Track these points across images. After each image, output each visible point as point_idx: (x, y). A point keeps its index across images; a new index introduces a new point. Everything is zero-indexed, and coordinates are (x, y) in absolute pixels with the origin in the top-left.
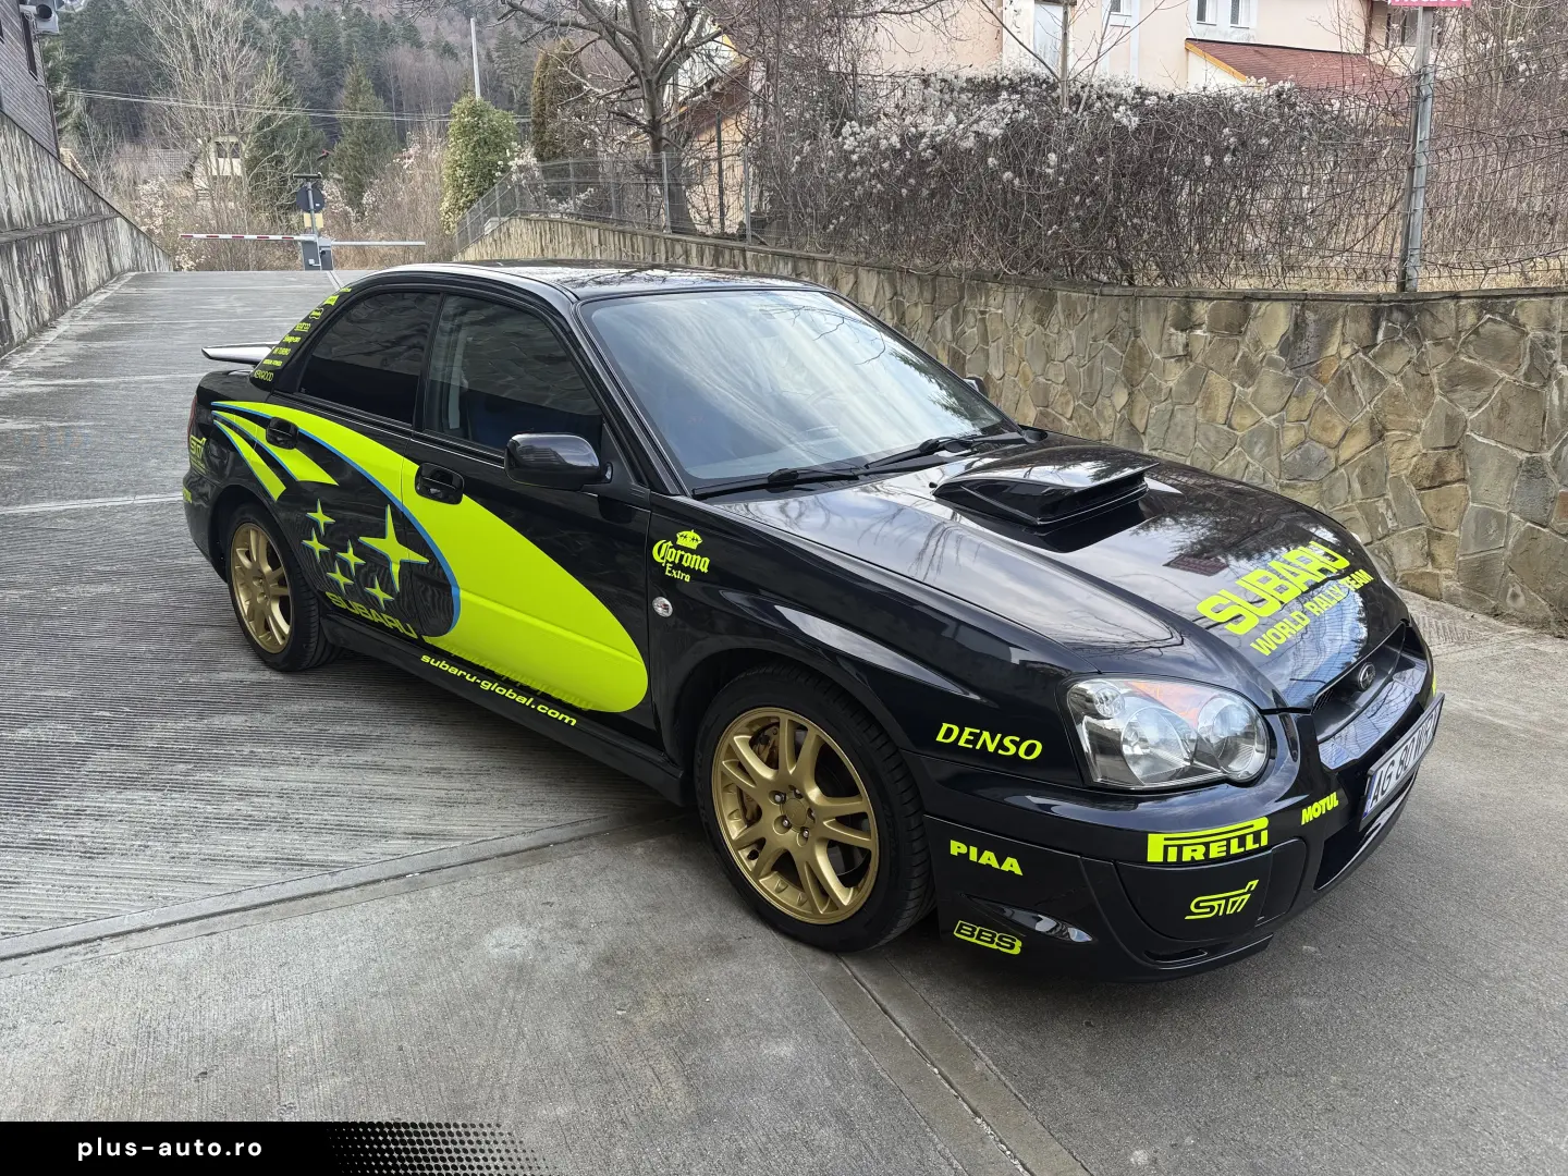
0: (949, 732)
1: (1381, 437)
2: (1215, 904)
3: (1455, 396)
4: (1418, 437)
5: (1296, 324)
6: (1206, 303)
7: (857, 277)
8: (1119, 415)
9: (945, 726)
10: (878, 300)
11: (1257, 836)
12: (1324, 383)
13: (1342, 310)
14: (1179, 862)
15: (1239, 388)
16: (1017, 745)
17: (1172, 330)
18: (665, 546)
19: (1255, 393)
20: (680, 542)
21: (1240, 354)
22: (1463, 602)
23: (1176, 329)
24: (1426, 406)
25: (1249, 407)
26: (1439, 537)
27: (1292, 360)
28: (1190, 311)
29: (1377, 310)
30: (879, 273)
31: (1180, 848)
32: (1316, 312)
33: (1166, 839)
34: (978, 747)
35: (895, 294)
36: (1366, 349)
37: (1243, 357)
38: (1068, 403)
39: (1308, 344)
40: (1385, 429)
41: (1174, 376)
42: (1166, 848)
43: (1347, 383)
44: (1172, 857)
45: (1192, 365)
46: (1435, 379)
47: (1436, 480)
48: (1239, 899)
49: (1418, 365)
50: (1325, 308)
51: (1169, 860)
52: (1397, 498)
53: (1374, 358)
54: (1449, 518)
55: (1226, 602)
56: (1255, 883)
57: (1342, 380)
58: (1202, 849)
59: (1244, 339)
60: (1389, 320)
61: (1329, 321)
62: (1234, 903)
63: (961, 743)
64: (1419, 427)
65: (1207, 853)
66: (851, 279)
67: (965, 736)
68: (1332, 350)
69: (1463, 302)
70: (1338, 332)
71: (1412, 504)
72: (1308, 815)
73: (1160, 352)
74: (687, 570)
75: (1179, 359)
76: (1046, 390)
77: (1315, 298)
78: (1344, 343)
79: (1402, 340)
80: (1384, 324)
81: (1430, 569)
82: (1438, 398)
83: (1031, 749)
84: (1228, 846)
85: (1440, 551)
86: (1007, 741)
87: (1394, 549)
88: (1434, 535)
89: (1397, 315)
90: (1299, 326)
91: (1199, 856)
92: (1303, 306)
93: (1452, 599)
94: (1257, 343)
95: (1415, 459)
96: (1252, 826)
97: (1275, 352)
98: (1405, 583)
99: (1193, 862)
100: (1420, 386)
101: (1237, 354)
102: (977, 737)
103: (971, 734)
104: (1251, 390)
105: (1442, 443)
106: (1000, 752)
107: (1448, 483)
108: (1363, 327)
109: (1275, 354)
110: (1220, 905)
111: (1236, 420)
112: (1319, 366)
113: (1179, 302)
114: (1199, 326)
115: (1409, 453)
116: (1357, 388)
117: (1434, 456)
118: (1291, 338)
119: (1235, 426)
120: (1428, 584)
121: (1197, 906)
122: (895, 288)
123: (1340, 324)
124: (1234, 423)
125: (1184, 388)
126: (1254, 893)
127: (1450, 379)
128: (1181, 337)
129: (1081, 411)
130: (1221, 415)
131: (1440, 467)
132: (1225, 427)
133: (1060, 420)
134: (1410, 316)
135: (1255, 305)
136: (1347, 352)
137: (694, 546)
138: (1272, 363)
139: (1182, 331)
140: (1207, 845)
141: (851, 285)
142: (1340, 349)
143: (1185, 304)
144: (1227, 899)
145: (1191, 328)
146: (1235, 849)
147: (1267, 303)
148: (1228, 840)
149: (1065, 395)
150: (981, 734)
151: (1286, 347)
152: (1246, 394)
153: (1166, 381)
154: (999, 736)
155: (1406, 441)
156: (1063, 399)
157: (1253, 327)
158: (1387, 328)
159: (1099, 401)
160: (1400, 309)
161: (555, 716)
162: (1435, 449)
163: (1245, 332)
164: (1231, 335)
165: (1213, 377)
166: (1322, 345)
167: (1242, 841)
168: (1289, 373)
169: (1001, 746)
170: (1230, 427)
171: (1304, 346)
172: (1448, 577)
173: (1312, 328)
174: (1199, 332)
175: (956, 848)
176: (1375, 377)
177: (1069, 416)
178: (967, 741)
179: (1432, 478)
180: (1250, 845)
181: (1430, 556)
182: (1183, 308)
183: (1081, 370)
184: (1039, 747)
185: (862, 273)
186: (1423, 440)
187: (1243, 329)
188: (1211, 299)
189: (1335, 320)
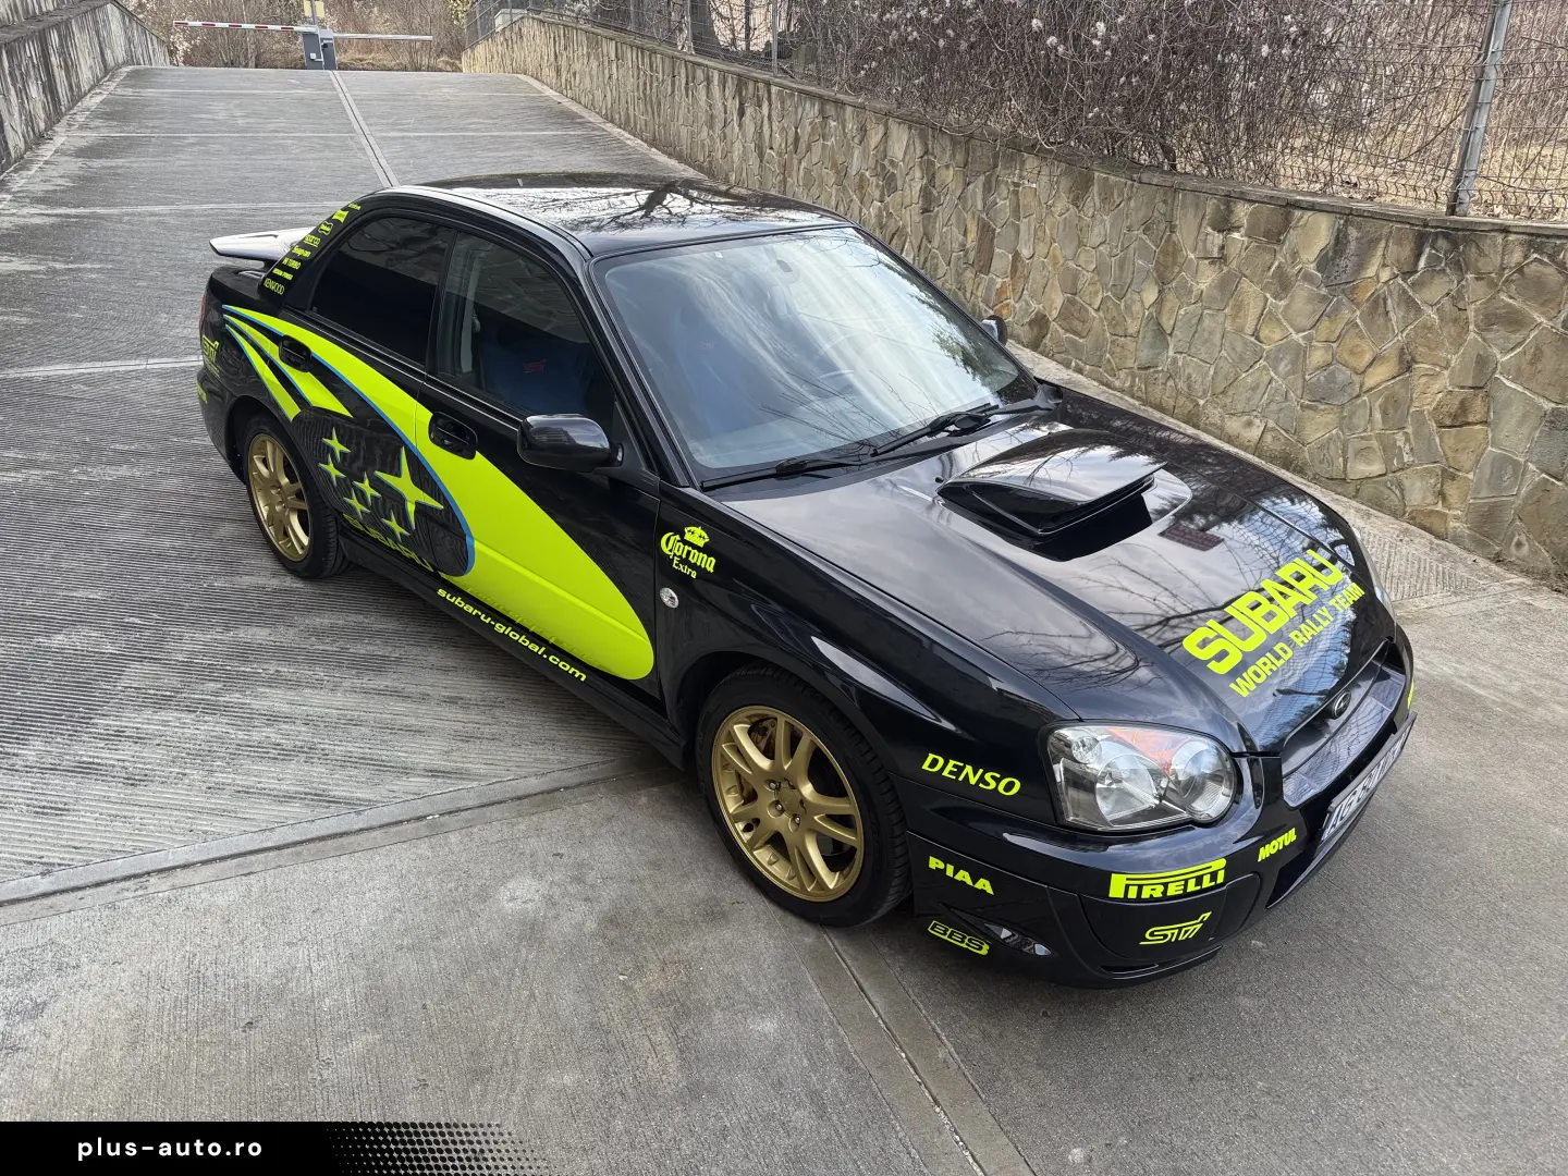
0: (935, 762)
1: (1409, 369)
2: (1169, 933)
3: (1490, 336)
4: (1446, 373)
5: (1337, 239)
6: (1247, 205)
7: (887, 128)
8: (1147, 313)
9: (931, 756)
10: (907, 157)
11: (1214, 875)
12: (1358, 305)
13: (1386, 230)
14: (1139, 898)
15: (1271, 300)
16: (998, 781)
17: (1209, 230)
18: (672, 538)
19: (1287, 307)
20: (688, 537)
21: (1276, 264)
22: (1468, 543)
23: (1214, 229)
24: (1458, 342)
25: (1278, 320)
26: (1453, 478)
27: (1328, 277)
28: (1230, 211)
29: (1423, 233)
30: (910, 128)
31: (1140, 887)
32: (1359, 229)
33: (1128, 879)
34: (961, 778)
35: (926, 153)
36: (1406, 274)
37: (1279, 267)
38: (1096, 292)
39: (1347, 262)
40: (1414, 361)
41: (1207, 279)
42: (1127, 886)
43: (1381, 310)
44: (1133, 894)
45: (1225, 269)
46: (1471, 315)
47: (1458, 419)
48: (1192, 928)
49: (1456, 297)
50: (1370, 226)
51: (1129, 896)
52: (1416, 433)
53: (1413, 285)
54: (1466, 460)
55: (1211, 635)
56: (1208, 914)
57: (1377, 304)
58: (1161, 888)
59: (1281, 249)
60: (1433, 247)
61: (1371, 241)
62: (1186, 932)
63: (945, 773)
64: (1448, 362)
65: (1165, 892)
66: (881, 129)
67: (950, 767)
68: (1371, 272)
69: (1512, 237)
70: (1380, 253)
71: (1430, 441)
72: (1265, 852)
73: (1194, 251)
74: (694, 566)
75: (1213, 261)
76: (1075, 277)
77: (1360, 214)
78: (1384, 265)
79: (1443, 271)
80: (1427, 250)
81: (1439, 507)
82: (1472, 335)
83: (1009, 786)
84: (1186, 885)
85: (1452, 490)
86: (988, 777)
87: (1407, 483)
88: (1449, 475)
89: (1442, 243)
90: (1340, 241)
91: (1158, 894)
92: (1346, 221)
93: (1457, 540)
94: (1295, 254)
95: (1440, 395)
96: (1210, 867)
97: (1314, 265)
98: (1413, 518)
99: (1152, 899)
100: (1455, 321)
101: (1272, 264)
102: (961, 769)
103: (954, 766)
104: (1283, 303)
105: (1470, 383)
106: (981, 785)
107: (1469, 424)
108: (1406, 252)
109: (1312, 268)
110: (1173, 934)
111: (1264, 333)
112: (1355, 288)
113: (1219, 200)
114: (1237, 229)
115: (1436, 387)
116: (1391, 314)
117: (1461, 394)
118: (1330, 254)
119: (1262, 338)
120: (1437, 524)
121: (1152, 934)
122: (926, 144)
123: (1382, 244)
124: (1262, 336)
125: (1215, 293)
126: (1205, 924)
127: (1486, 317)
128: (1218, 238)
129: (1110, 304)
130: (1249, 329)
131: (1464, 407)
132: (1253, 339)
133: (1087, 311)
134: (1455, 245)
135: (1298, 213)
136: (1385, 275)
137: (701, 543)
138: (1308, 278)
139: (1219, 231)
140: (1166, 885)
141: (880, 136)
142: (1378, 272)
143: (1225, 204)
144: (1180, 929)
145: (1229, 230)
146: (1192, 887)
147: (1310, 213)
148: (1186, 881)
149: (1095, 284)
150: (964, 767)
151: (1325, 262)
152: (1277, 307)
153: (1198, 283)
154: (981, 771)
155: (1434, 376)
156: (1091, 288)
157: (1293, 236)
158: (1430, 256)
159: (1129, 295)
160: (1446, 236)
161: (566, 669)
162: (1462, 388)
163: (1283, 243)
164: (1268, 243)
165: (1245, 284)
166: (1361, 266)
167: (1199, 880)
168: (1324, 291)
169: (982, 780)
170: (1258, 338)
171: (1343, 263)
172: (1457, 518)
173: (1353, 246)
174: (1236, 235)
175: (934, 863)
176: (1409, 304)
177: (1096, 307)
178: (951, 772)
179: (1455, 417)
180: (1206, 883)
181: (1442, 495)
182: (1222, 208)
183: (1113, 259)
184: (1018, 785)
185: (894, 126)
186: (1451, 377)
187: (1282, 238)
188: (1252, 202)
189: (1378, 240)
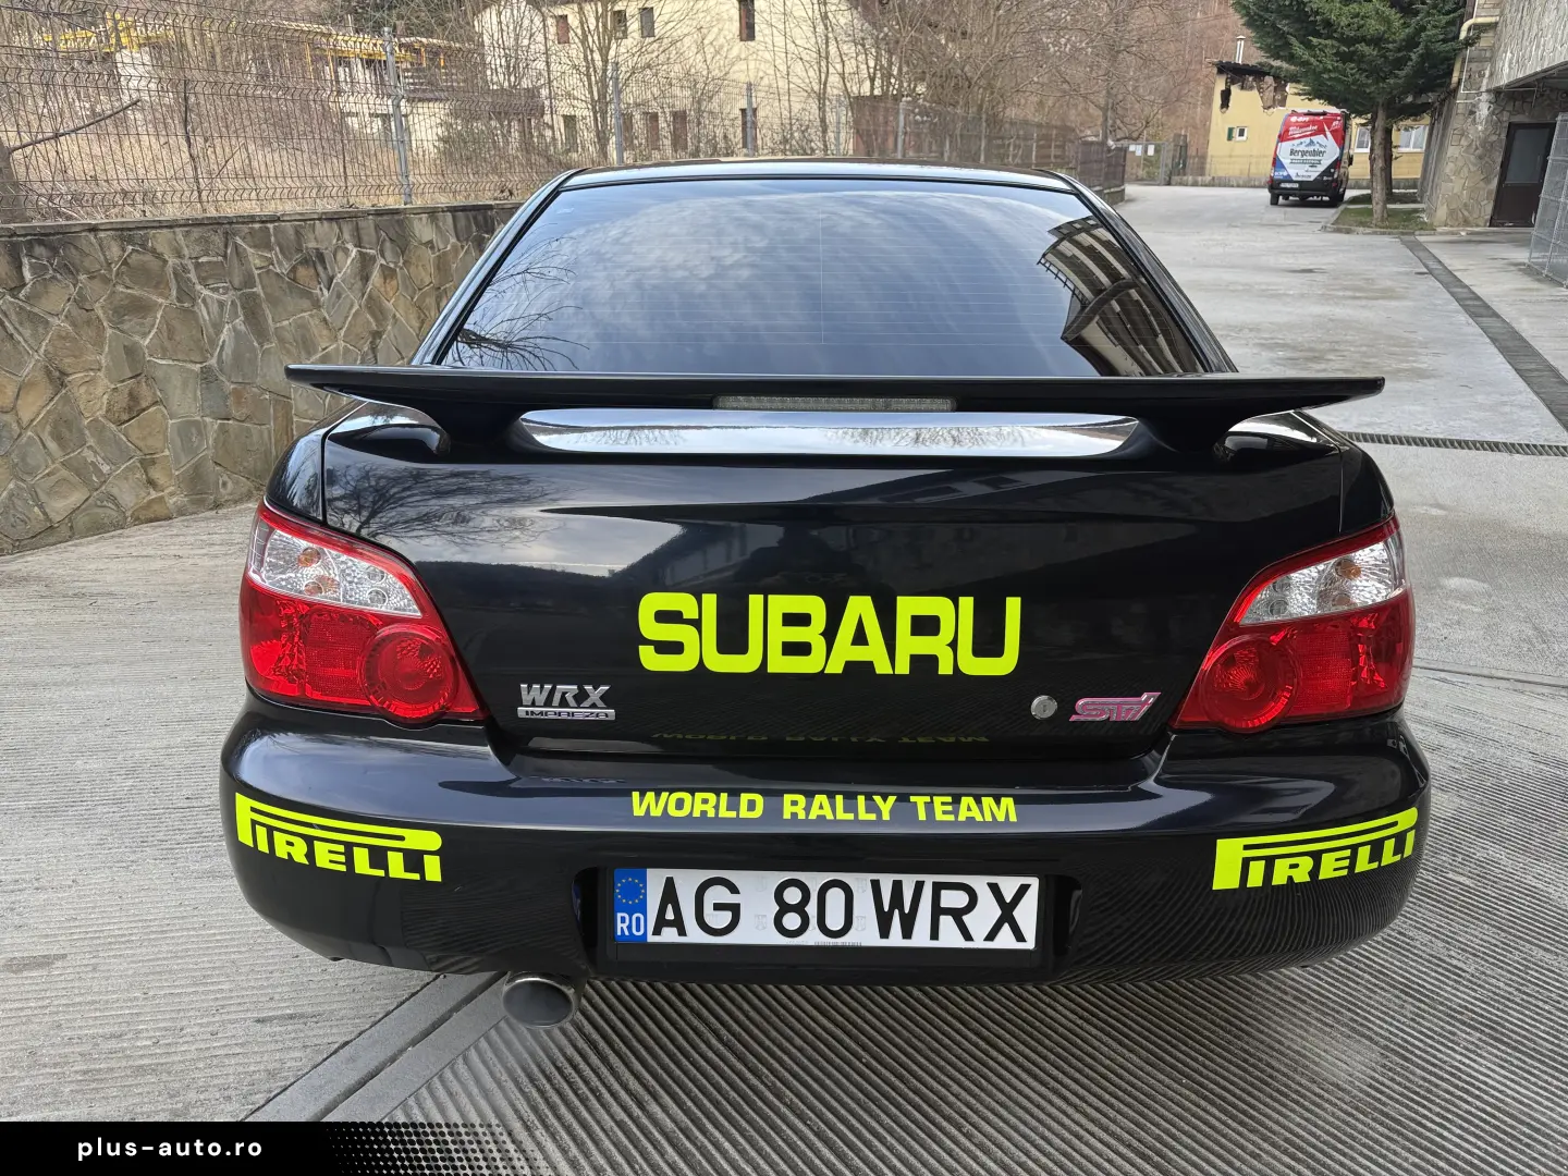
1: (63, 384)
3: (125, 327)
4: (100, 374)
24: (99, 342)
26: (153, 462)
36: (16, 290)
40: (65, 374)
46: (100, 313)
47: (134, 408)
49: (80, 301)
52: (100, 441)
54: (155, 442)
60: (30, 255)
64: (99, 362)
69: (102, 235)
71: (118, 442)
79: (54, 277)
80: (25, 260)
81: (154, 495)
82: (109, 332)
85: (157, 474)
87: (115, 491)
88: (147, 463)
89: (42, 249)
93: (181, 512)
95: (106, 397)
98: (138, 519)
100: (88, 322)
105: (128, 374)
107: (144, 410)
108: (5, 266)
115: (99, 391)
116: (18, 335)
117: (124, 387)
120: (158, 509)
127: (115, 311)
131: (133, 397)
134: (53, 249)
155: (95, 380)
158: (32, 266)
160: (41, 243)
162: (123, 381)
172: (172, 494)
176: (35, 320)
179: (130, 409)
181: (151, 483)
186: (109, 376)
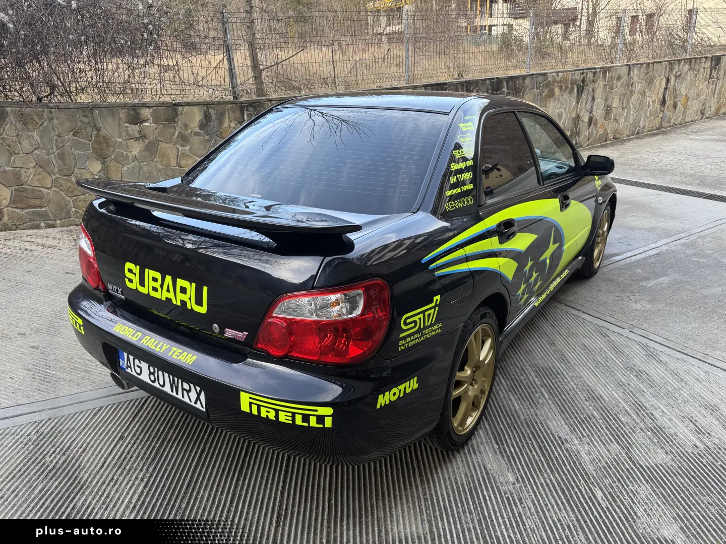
5: (206, 116)
6: (147, 110)
13: (226, 108)
15: (180, 148)
17: (127, 125)
19: (190, 150)
21: (177, 132)
23: (131, 124)
25: (188, 155)
27: (207, 131)
28: (138, 113)
29: (242, 107)
32: (214, 109)
36: (241, 123)
37: (180, 133)
39: (214, 123)
41: (136, 149)
45: (147, 141)
50: (219, 107)
59: (177, 125)
60: (247, 110)
61: (222, 113)
68: (226, 124)
70: (227, 117)
73: (120, 137)
75: (137, 139)
77: (213, 103)
78: (231, 121)
80: (245, 112)
89: (251, 109)
90: (207, 116)
92: (207, 107)
94: (186, 126)
97: (197, 128)
101: (175, 132)
104: (187, 148)
108: (238, 114)
109: (197, 130)
111: (183, 163)
112: (221, 133)
113: (128, 109)
114: (146, 121)
118: (204, 122)
119: (183, 166)
123: (227, 113)
124: (182, 164)
125: (146, 154)
128: (136, 128)
130: (173, 163)
132: (177, 168)
134: (255, 108)
135: (180, 108)
136: (233, 125)
138: (196, 134)
139: (134, 124)
142: (229, 124)
143: (133, 110)
145: (141, 122)
147: (187, 107)
149: (40, 174)
151: (202, 126)
152: (185, 150)
153: (131, 152)
156: (38, 177)
157: (181, 120)
158: (248, 114)
159: (76, 172)
160: (252, 106)
163: (178, 121)
164: (169, 124)
165: (162, 145)
166: (221, 123)
168: (207, 137)
170: (180, 166)
171: (212, 124)
173: (214, 117)
174: (146, 124)
177: (48, 186)
182: (132, 113)
183: (51, 156)
187: (176, 120)
188: (150, 107)
189: (225, 112)
